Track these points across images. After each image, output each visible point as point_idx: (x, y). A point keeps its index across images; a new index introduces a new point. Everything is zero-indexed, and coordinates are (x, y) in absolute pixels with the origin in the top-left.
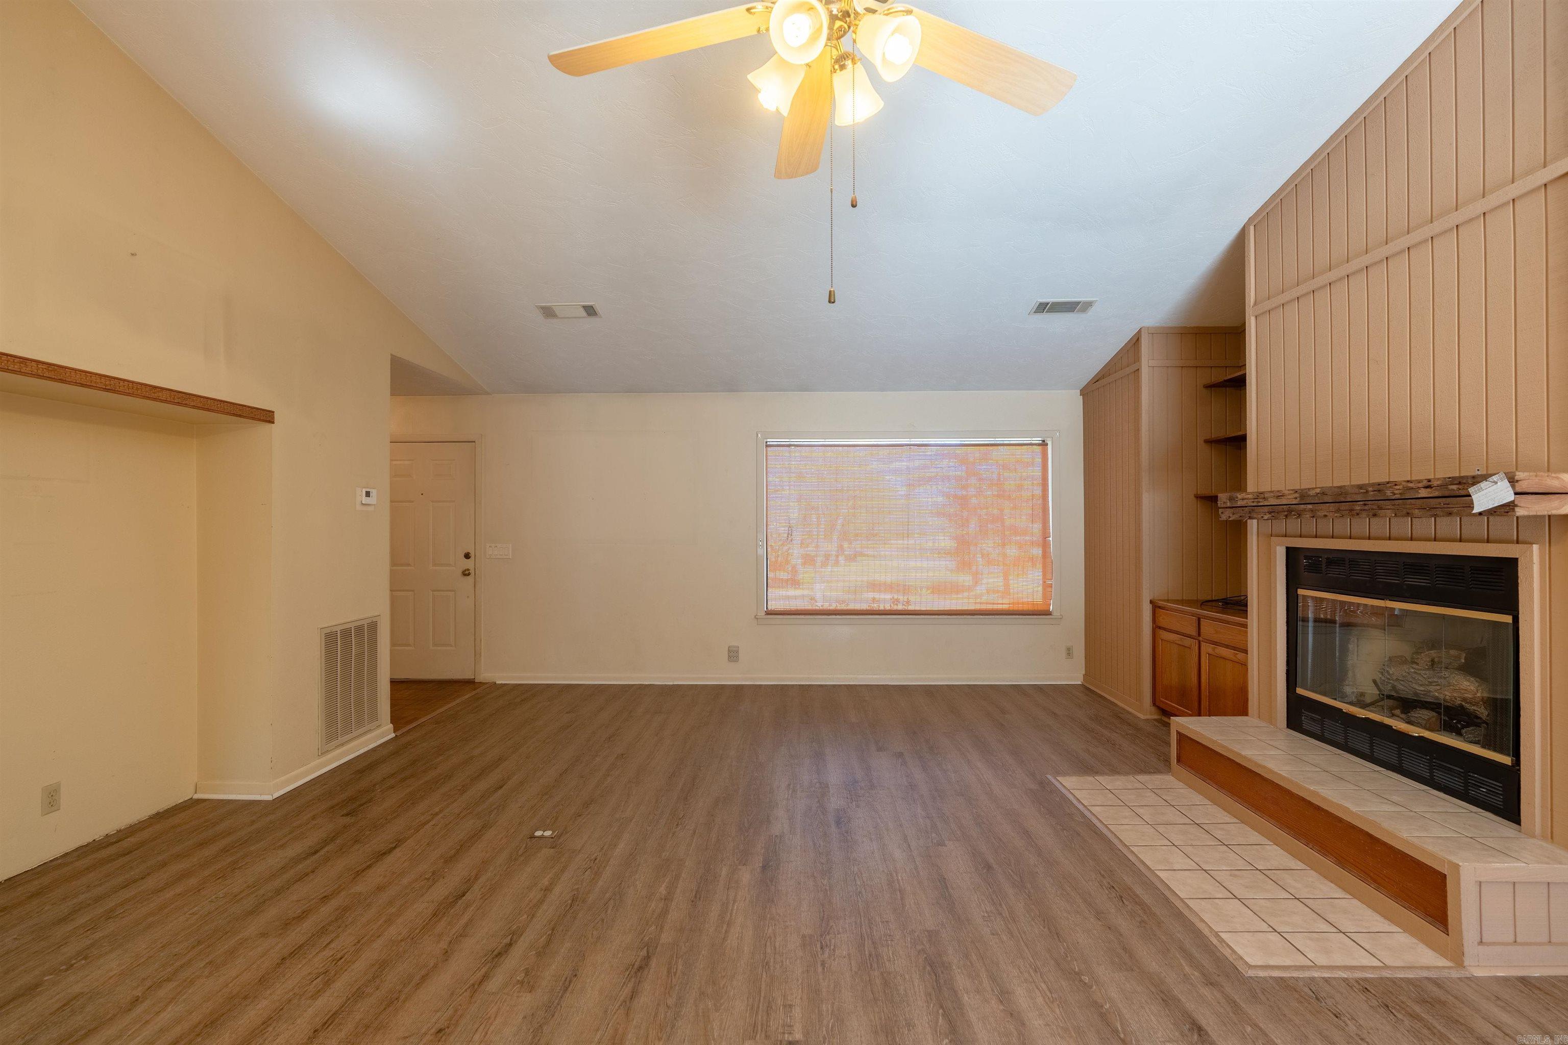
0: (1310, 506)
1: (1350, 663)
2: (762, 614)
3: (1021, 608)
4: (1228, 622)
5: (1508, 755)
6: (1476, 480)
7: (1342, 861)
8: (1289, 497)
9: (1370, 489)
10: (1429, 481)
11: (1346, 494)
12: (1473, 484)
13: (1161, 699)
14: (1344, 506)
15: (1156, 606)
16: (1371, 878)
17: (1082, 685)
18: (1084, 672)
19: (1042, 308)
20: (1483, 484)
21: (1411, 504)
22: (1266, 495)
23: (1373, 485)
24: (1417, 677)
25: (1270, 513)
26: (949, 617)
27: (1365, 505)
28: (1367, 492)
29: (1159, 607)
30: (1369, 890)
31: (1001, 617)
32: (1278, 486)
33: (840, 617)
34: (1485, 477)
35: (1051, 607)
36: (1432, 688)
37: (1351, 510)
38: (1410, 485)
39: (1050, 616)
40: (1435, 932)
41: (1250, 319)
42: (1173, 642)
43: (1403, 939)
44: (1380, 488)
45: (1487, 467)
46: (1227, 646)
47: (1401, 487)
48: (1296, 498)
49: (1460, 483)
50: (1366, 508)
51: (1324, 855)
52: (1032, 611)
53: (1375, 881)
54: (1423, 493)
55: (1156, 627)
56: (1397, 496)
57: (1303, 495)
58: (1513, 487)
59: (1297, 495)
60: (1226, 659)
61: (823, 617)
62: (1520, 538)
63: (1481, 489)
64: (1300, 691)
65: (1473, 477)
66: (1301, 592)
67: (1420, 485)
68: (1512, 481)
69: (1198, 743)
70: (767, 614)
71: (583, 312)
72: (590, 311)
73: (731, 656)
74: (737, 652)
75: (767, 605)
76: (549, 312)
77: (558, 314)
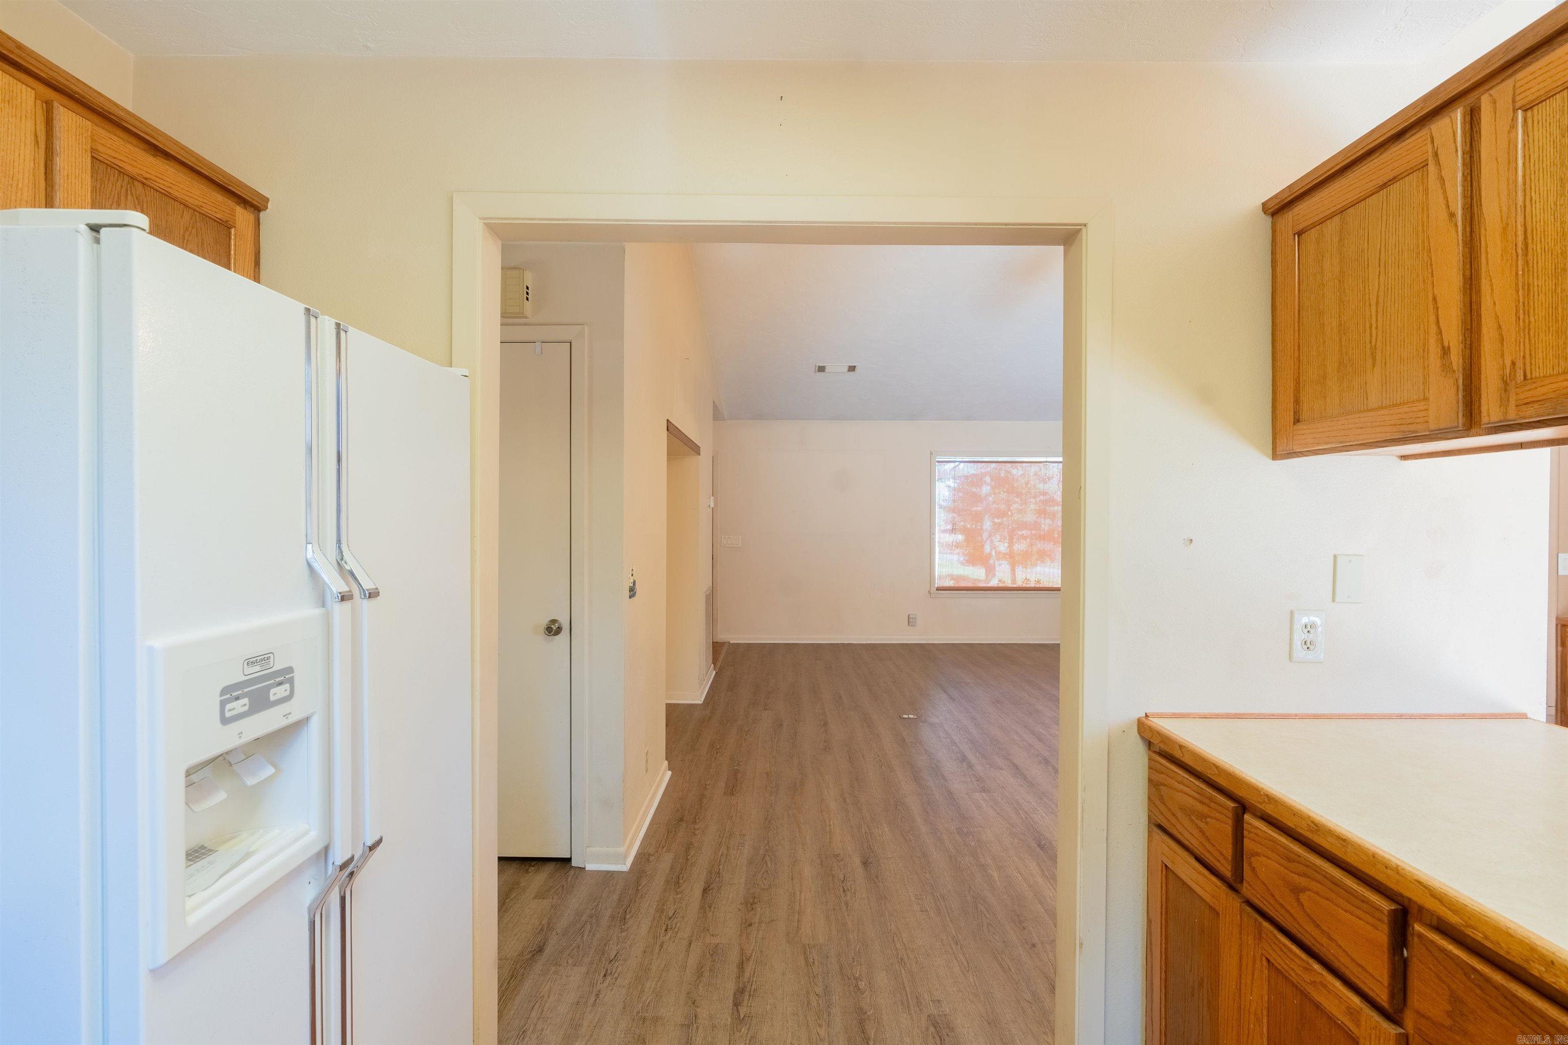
2: (933, 590)
70: (937, 590)
71: (846, 369)
72: (852, 369)
73: (911, 621)
74: (915, 618)
75: (938, 583)
76: (821, 369)
77: (827, 370)
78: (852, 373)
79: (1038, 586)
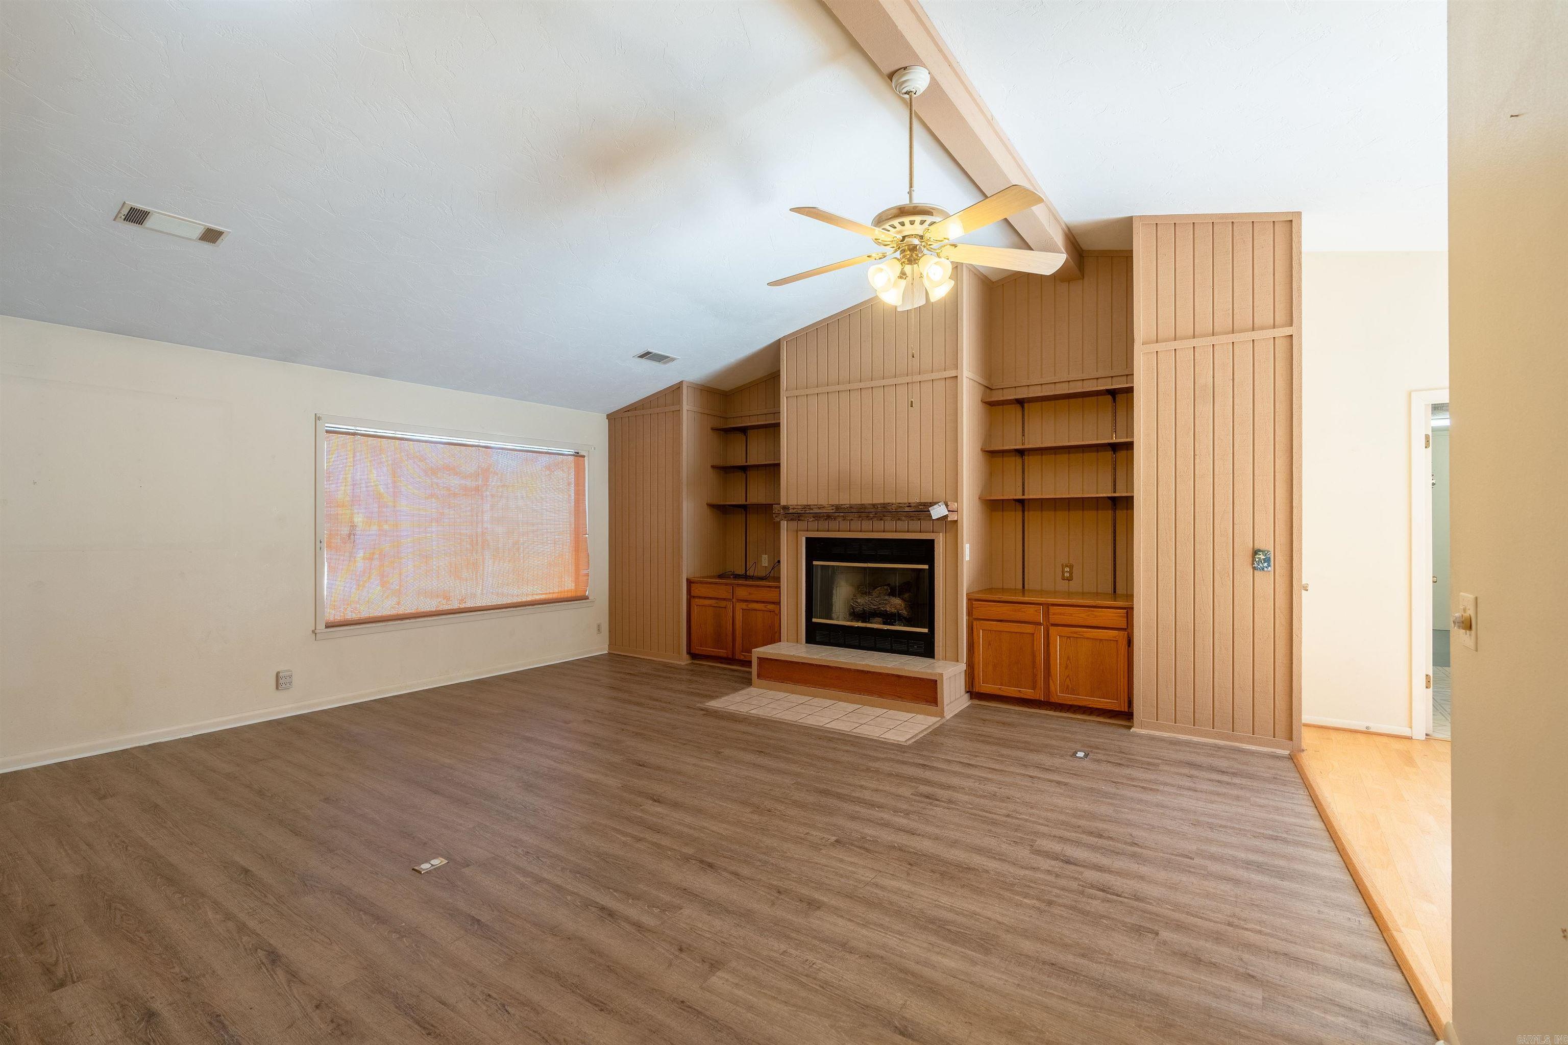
0: (842, 514)
1: (833, 600)
2: (321, 627)
3: (566, 596)
4: (758, 586)
5: (926, 628)
6: (932, 504)
7: (881, 695)
8: (828, 508)
9: (879, 506)
10: (909, 503)
11: (865, 508)
12: (931, 506)
13: (697, 648)
14: (863, 515)
15: (690, 582)
16: (898, 697)
17: (609, 653)
18: (608, 643)
19: (646, 355)
20: (935, 506)
21: (901, 514)
22: (811, 507)
23: (881, 504)
24: (873, 602)
25: (814, 517)
26: (515, 609)
27: (876, 514)
28: (878, 508)
29: (693, 583)
30: (900, 703)
31: (555, 604)
32: (823, 502)
33: (414, 620)
34: (935, 503)
35: (587, 593)
36: (880, 606)
37: (867, 517)
38: (900, 505)
39: (588, 600)
40: (932, 708)
41: (783, 398)
42: (710, 606)
43: (920, 717)
44: (884, 506)
45: (933, 498)
46: (757, 602)
47: (896, 506)
48: (833, 509)
49: (924, 505)
50: (876, 516)
51: (872, 695)
52: (567, 598)
53: (900, 697)
54: (907, 509)
55: (690, 597)
56: (894, 510)
57: (838, 508)
58: (947, 508)
59: (834, 508)
60: (756, 610)
61: (397, 622)
62: (934, 530)
63: (934, 509)
64: (814, 620)
65: (930, 503)
66: (815, 563)
67: (905, 505)
68: (947, 506)
69: (776, 660)
70: (327, 627)
71: (199, 232)
72: (211, 236)
73: (281, 682)
74: (290, 677)
75: (332, 615)
76: (136, 216)
77: (149, 223)
78: (206, 246)
79: (462, 606)
